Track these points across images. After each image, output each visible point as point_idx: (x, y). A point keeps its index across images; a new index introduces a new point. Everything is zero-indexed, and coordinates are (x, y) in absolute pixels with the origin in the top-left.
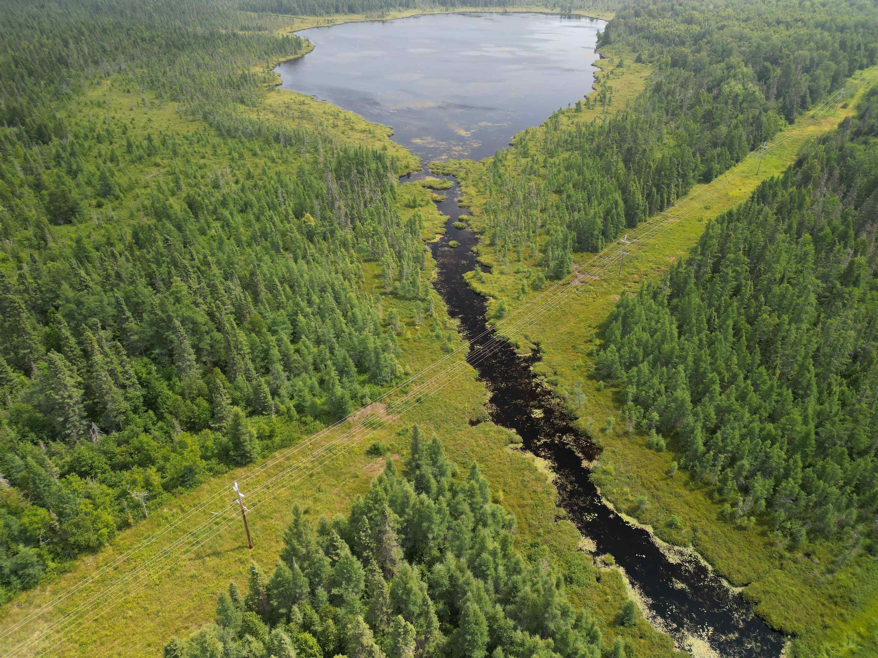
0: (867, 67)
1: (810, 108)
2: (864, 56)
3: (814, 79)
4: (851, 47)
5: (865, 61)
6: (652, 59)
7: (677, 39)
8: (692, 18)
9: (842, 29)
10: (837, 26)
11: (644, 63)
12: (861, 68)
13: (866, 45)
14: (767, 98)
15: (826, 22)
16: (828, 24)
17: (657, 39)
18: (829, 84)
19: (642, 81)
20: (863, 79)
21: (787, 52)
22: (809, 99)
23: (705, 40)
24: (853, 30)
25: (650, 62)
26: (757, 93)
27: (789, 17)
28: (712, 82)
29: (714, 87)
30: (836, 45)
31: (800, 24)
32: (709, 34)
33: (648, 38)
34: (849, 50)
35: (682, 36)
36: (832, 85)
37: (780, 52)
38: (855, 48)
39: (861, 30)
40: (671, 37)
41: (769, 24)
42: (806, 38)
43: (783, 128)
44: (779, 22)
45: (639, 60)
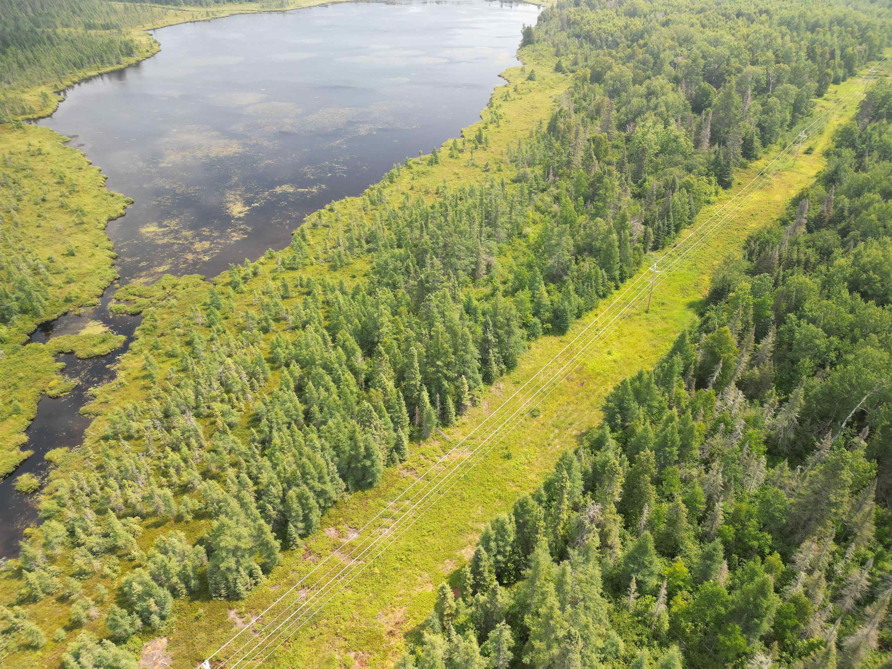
0: (844, 79)
1: (760, 155)
2: (840, 66)
3: (767, 110)
4: (822, 55)
5: (841, 73)
6: (574, 68)
7: (610, 38)
8: (635, 9)
9: (813, 28)
10: (807, 23)
11: (564, 72)
12: (836, 82)
13: (842, 50)
14: (697, 144)
15: (793, 18)
16: (797, 20)
17: (588, 38)
18: (789, 117)
19: (549, 103)
20: (838, 101)
21: (738, 65)
22: (757, 143)
23: (641, 42)
24: (827, 29)
25: (573, 72)
26: (682, 140)
27: (753, 7)
28: (626, 115)
29: (628, 122)
30: (803, 54)
31: (764, 17)
32: (647, 32)
33: (578, 36)
34: (819, 59)
35: (615, 35)
36: (793, 116)
37: (728, 65)
38: (828, 56)
39: (836, 28)
40: (604, 36)
41: (727, 17)
42: (763, 43)
43: (713, 198)
44: (739, 15)
45: (558, 68)
